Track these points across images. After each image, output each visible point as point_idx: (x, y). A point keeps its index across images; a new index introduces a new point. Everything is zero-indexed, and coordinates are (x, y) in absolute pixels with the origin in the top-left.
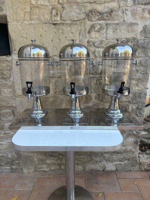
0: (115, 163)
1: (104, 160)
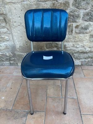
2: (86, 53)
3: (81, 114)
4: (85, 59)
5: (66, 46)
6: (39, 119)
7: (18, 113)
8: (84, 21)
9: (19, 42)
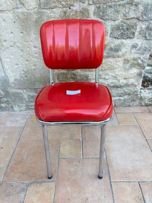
0: (113, 99)
2: (121, 87)
3: (111, 182)
4: (120, 96)
5: (89, 78)
6: (46, 194)
7: (12, 186)
8: (114, 39)
9: (13, 72)
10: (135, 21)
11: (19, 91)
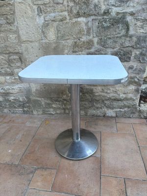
0: (115, 110)
1: (105, 107)
2: (121, 100)
3: (101, 176)
4: (121, 108)
5: (94, 91)
6: (48, 177)
7: (24, 168)
10: (131, 48)
11: (38, 99)
